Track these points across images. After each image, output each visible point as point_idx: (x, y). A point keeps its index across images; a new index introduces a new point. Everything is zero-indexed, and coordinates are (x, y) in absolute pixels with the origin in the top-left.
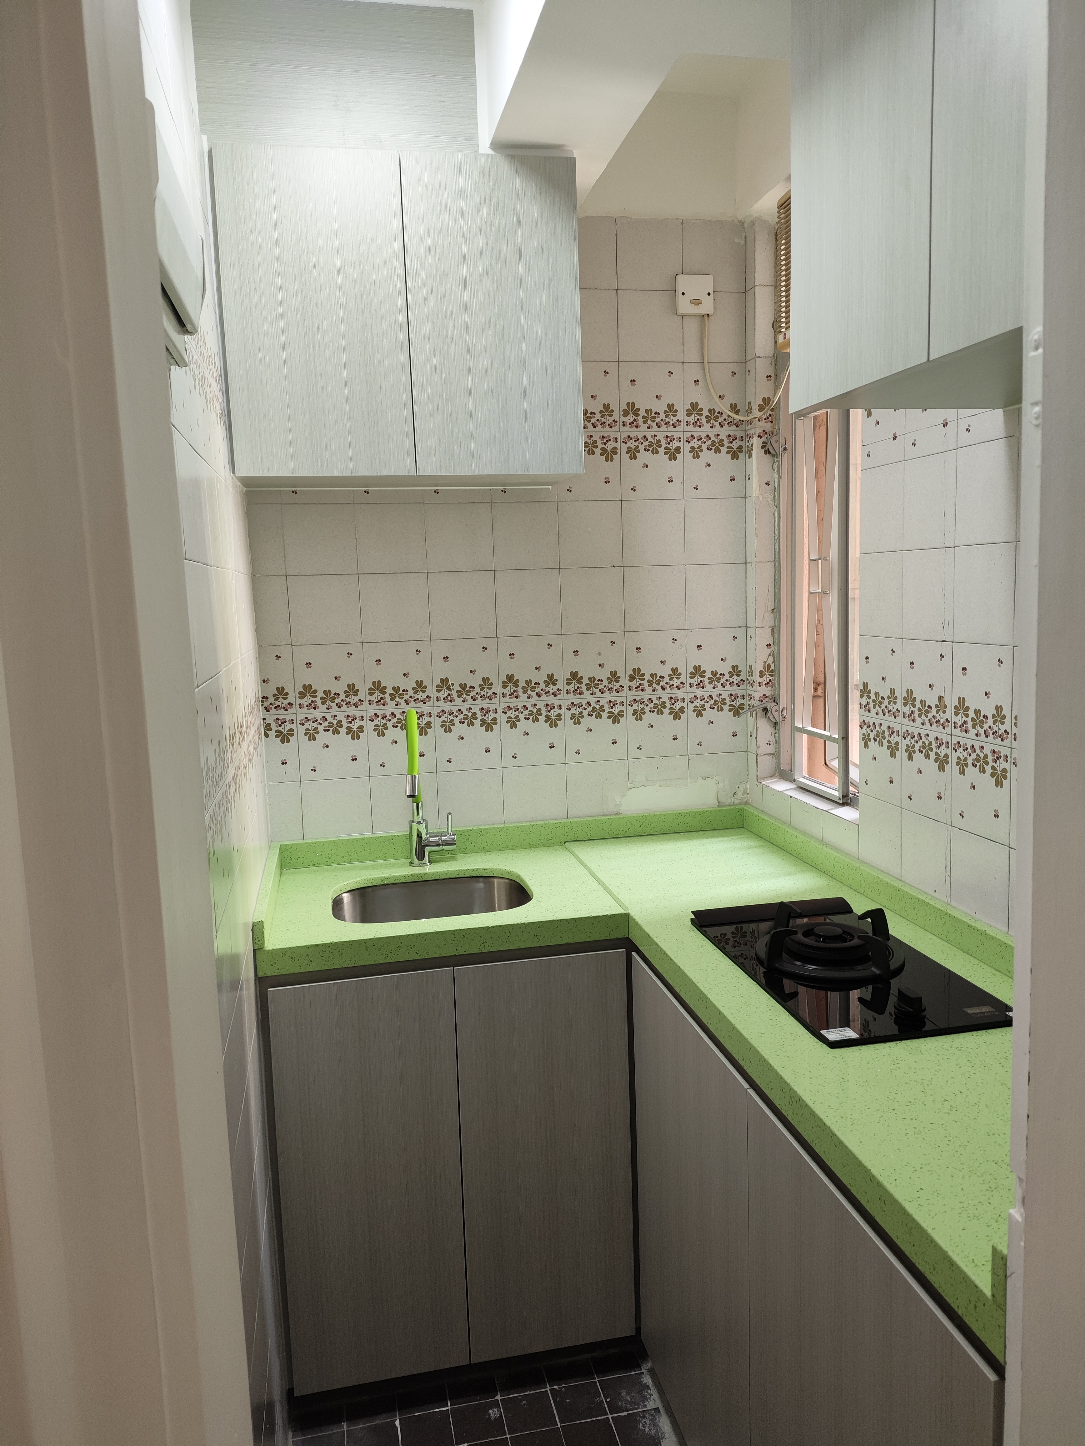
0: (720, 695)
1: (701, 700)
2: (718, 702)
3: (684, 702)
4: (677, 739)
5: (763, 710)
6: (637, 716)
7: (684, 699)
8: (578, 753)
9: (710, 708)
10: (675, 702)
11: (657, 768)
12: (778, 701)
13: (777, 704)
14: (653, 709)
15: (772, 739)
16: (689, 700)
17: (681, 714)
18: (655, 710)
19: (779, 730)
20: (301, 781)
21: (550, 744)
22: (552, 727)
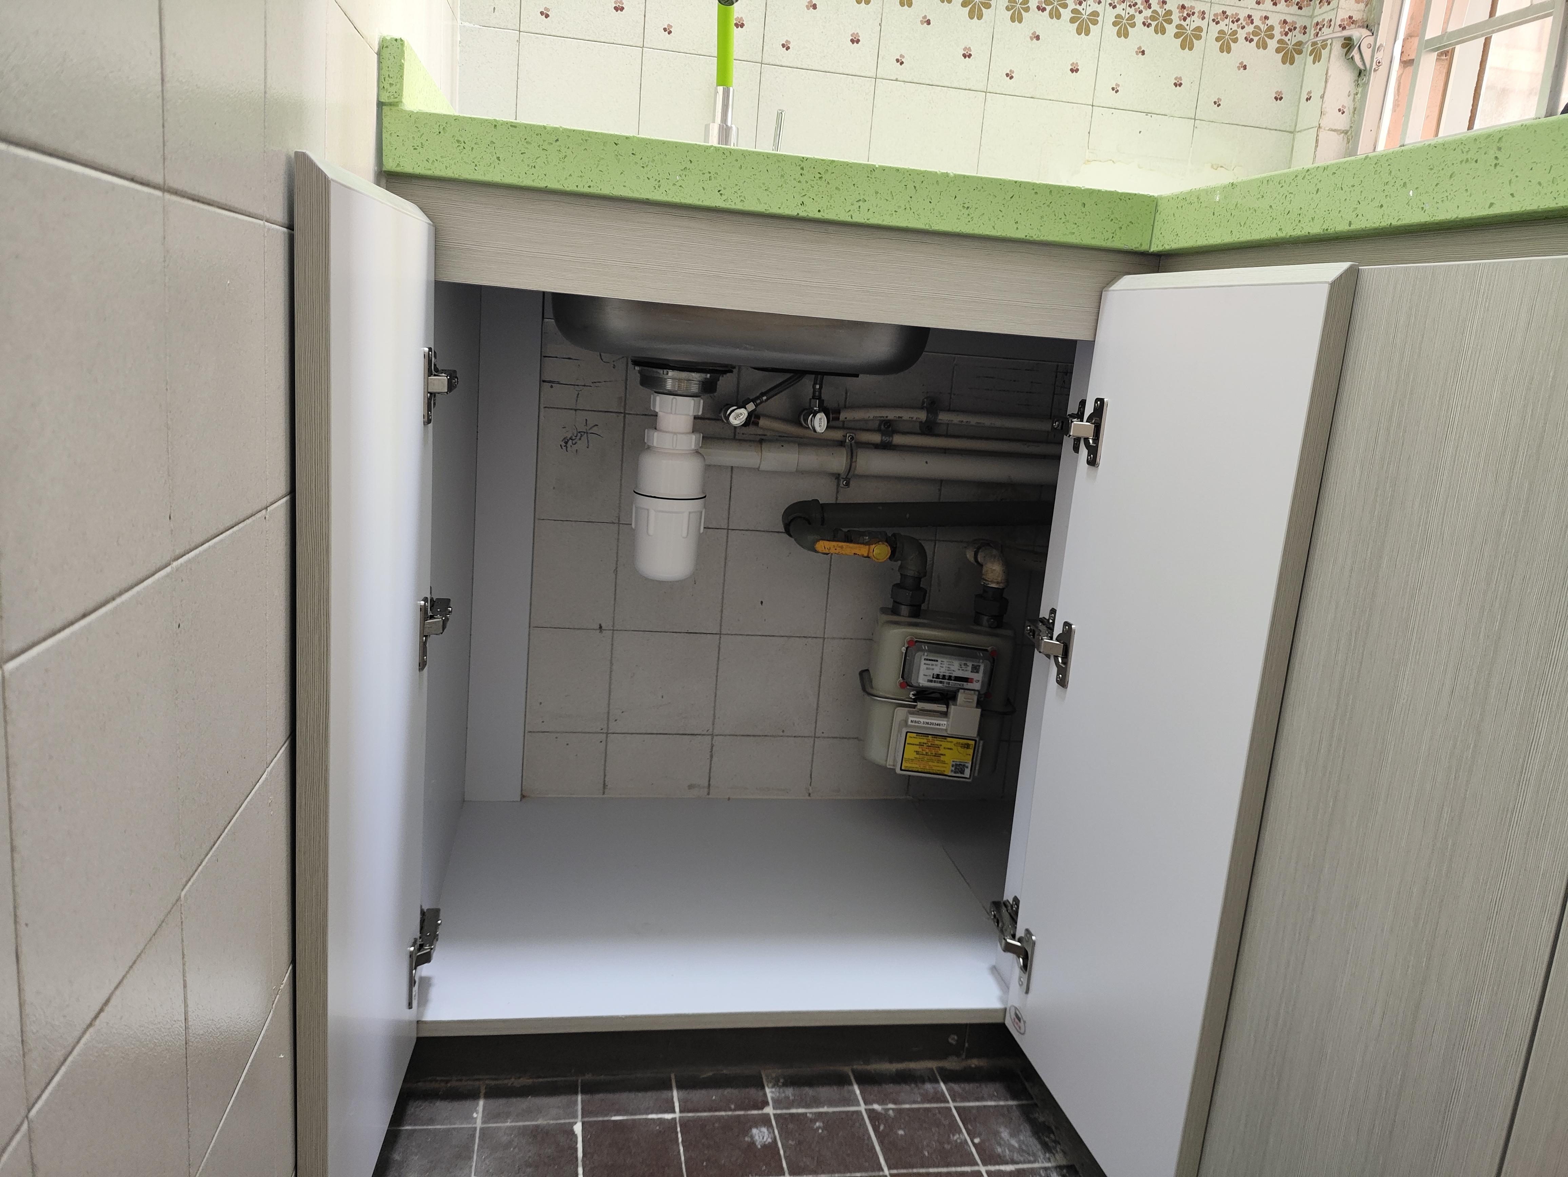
0: (1266, 18)
1: (1233, 22)
2: (1261, 30)
3: (1203, 18)
4: (1180, 85)
5: (1344, 46)
6: (1120, 28)
7: (1204, 13)
8: (1010, 76)
9: (1246, 39)
10: (1189, 15)
11: (1140, 132)
12: (1375, 29)
13: (1373, 34)
14: (1149, 21)
15: (1348, 103)
16: (1212, 17)
17: (1194, 40)
18: (1152, 23)
19: (1366, 85)
20: (520, 31)
21: (964, 50)
22: (971, 18)
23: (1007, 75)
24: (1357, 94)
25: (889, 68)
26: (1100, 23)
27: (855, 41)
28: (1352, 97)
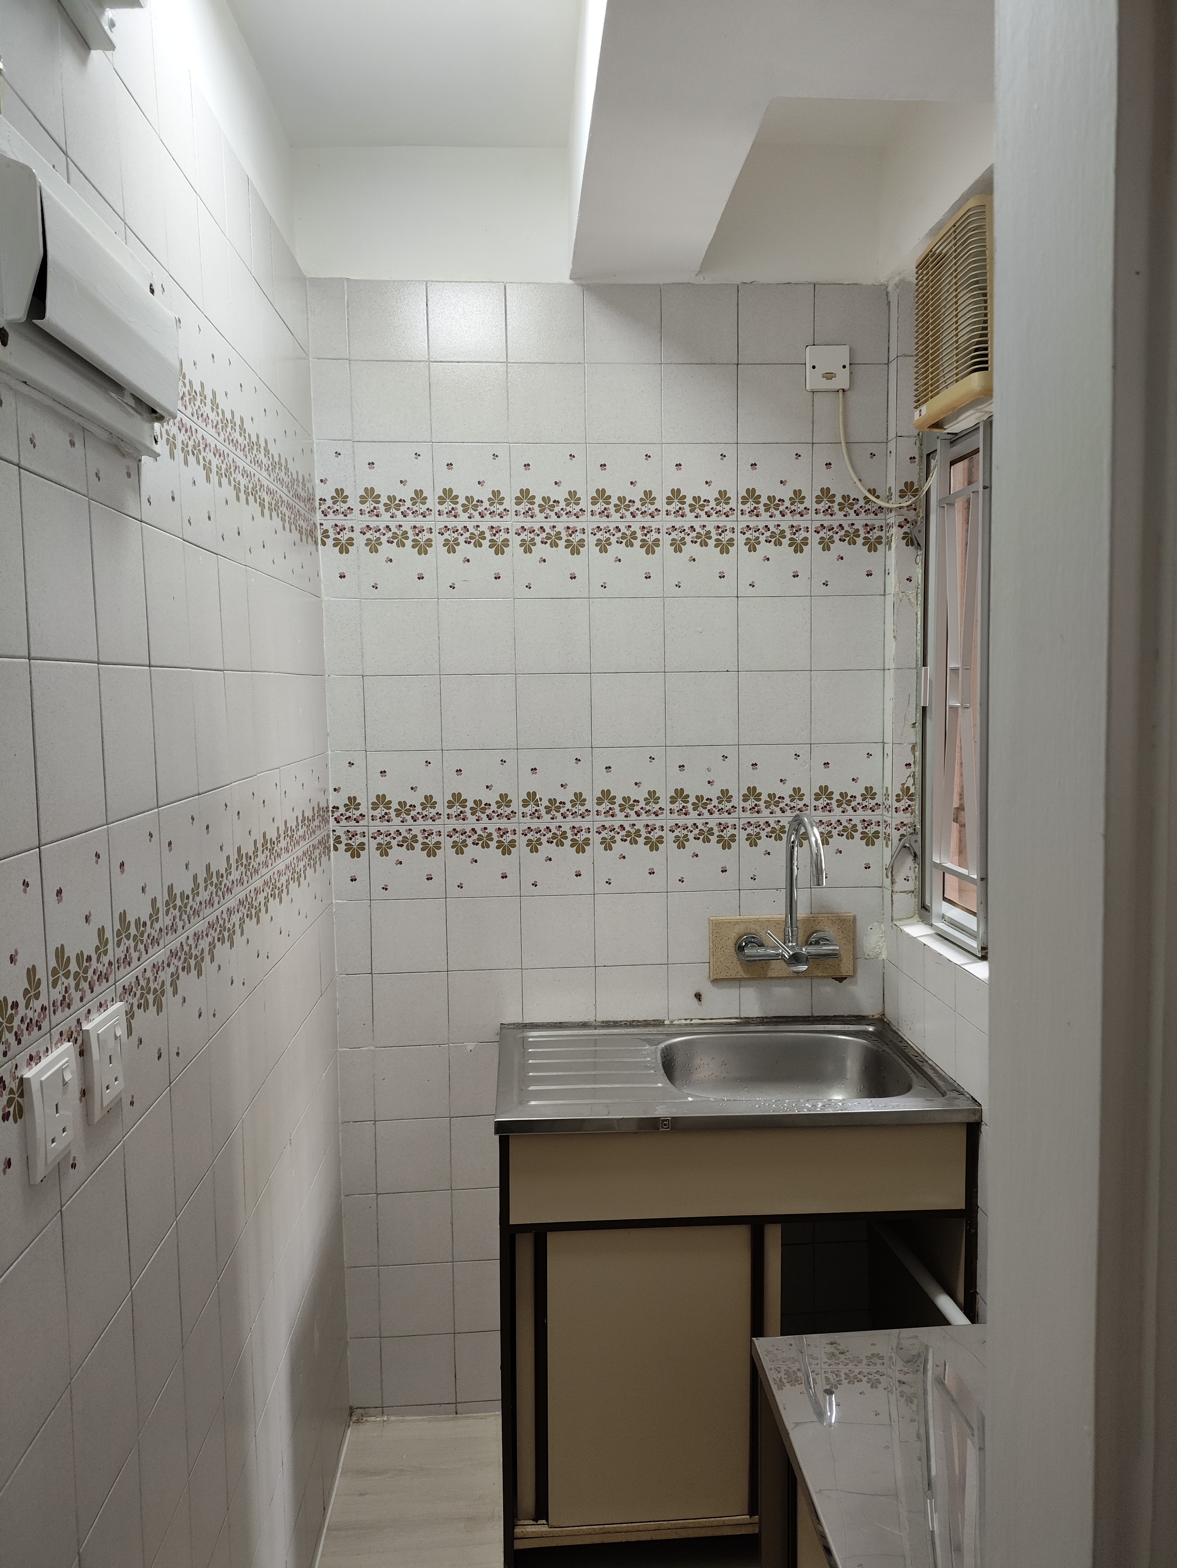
0: (851, 820)
1: (828, 826)
2: (848, 828)
6: (751, 841)
9: (839, 835)
11: (774, 902)
14: (770, 834)
15: (911, 874)
18: (772, 835)
20: (371, 900)
21: (649, 870)
22: (652, 851)
23: (680, 880)
24: (916, 867)
25: (602, 887)
26: (737, 840)
27: (578, 875)
28: (912, 870)
